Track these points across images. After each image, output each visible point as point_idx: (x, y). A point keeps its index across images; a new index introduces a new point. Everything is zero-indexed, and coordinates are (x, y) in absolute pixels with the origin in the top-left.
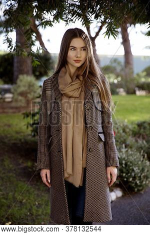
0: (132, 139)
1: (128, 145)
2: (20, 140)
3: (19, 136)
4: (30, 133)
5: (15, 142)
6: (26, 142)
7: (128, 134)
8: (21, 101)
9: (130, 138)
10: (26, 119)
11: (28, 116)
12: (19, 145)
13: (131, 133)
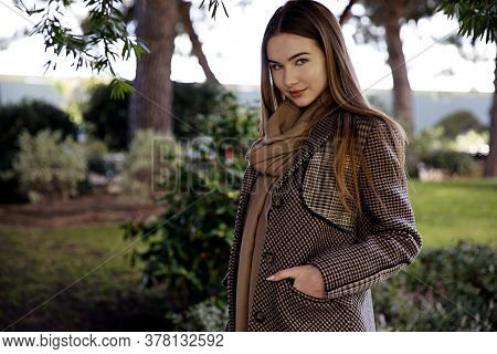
0: (405, 298)
1: (396, 316)
2: (119, 293)
3: (116, 283)
4: (139, 276)
5: (104, 298)
6: (133, 300)
7: (396, 283)
8: (138, 192)
9: (400, 293)
10: (129, 240)
11: (134, 233)
12: (113, 308)
13: (403, 280)
